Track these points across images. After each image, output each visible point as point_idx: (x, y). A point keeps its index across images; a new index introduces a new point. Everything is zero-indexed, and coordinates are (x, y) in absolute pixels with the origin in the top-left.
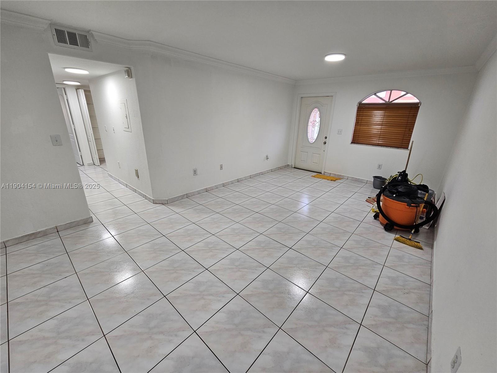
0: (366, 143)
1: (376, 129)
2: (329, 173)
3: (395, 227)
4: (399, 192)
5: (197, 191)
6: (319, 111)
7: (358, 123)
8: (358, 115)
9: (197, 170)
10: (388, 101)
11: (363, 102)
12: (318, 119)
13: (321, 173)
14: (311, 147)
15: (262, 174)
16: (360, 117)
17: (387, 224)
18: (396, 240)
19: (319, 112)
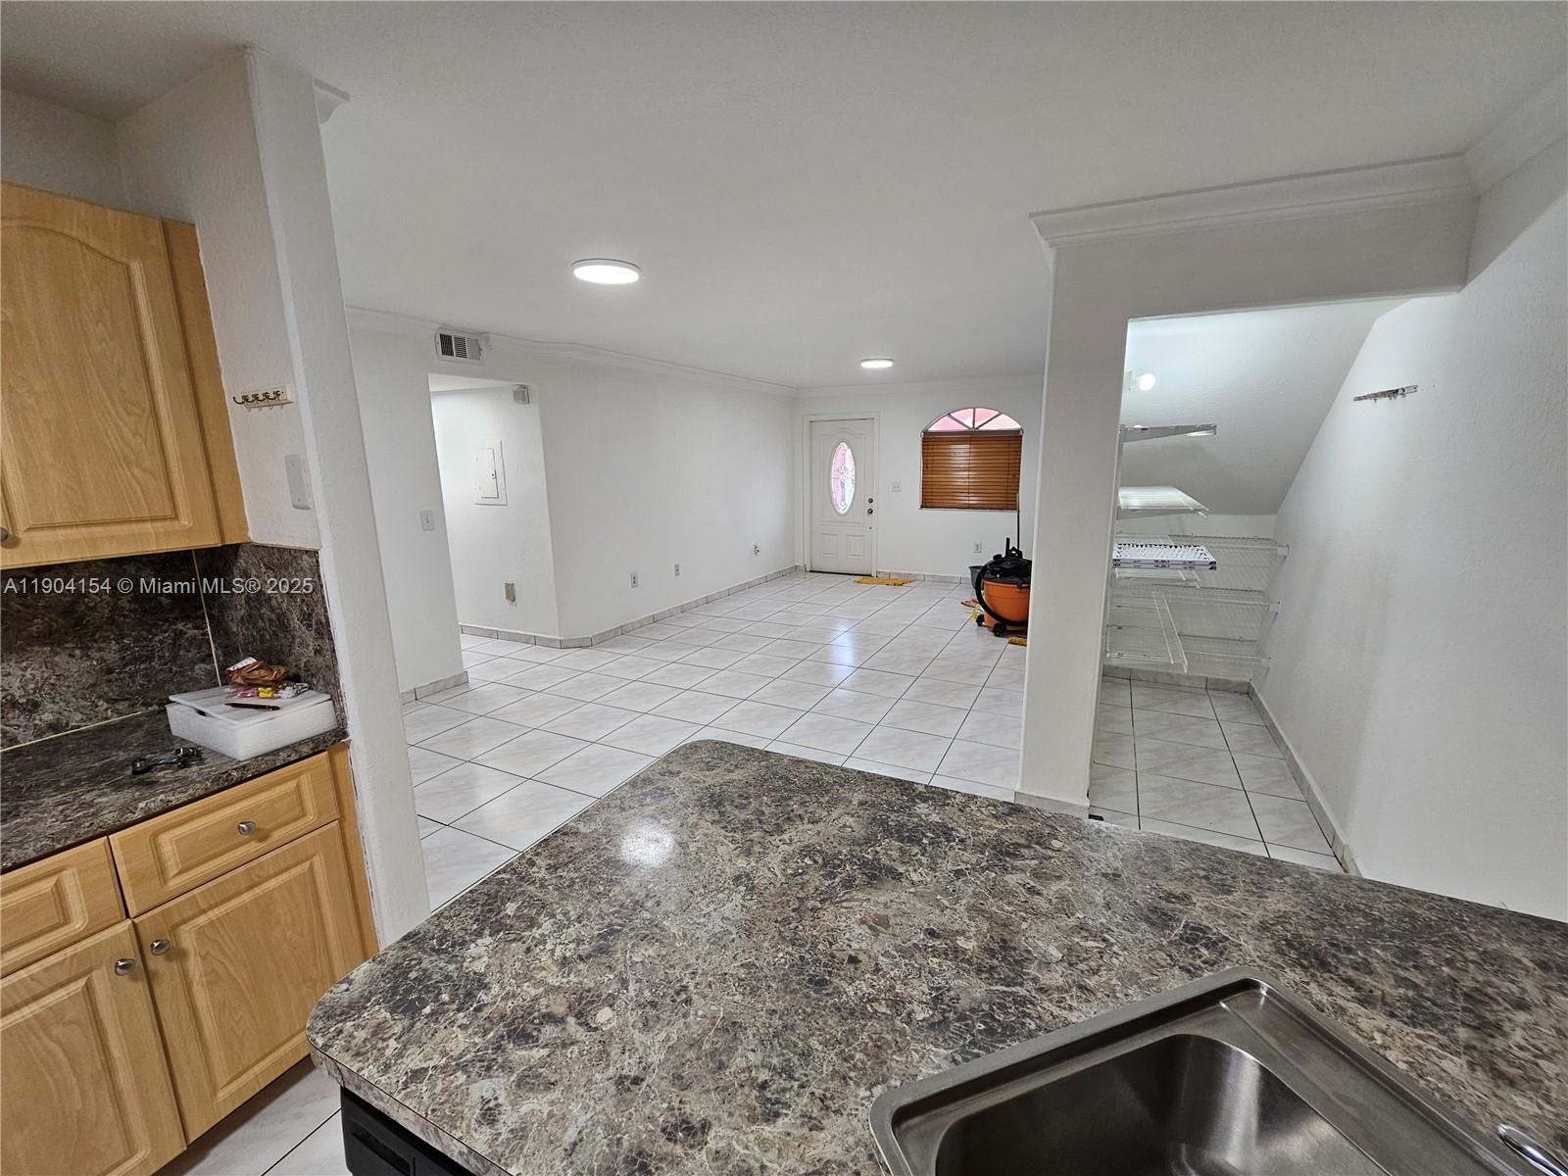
0: (948, 505)
1: (962, 478)
2: (886, 574)
3: (1009, 628)
4: (1003, 569)
5: (639, 621)
6: (850, 447)
7: (927, 468)
8: (925, 454)
9: (636, 573)
10: (971, 426)
11: (932, 429)
12: (850, 464)
13: (870, 576)
14: (842, 522)
15: (748, 587)
16: (929, 458)
17: (996, 626)
18: (1011, 643)
19: (849, 450)
